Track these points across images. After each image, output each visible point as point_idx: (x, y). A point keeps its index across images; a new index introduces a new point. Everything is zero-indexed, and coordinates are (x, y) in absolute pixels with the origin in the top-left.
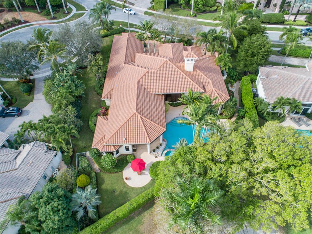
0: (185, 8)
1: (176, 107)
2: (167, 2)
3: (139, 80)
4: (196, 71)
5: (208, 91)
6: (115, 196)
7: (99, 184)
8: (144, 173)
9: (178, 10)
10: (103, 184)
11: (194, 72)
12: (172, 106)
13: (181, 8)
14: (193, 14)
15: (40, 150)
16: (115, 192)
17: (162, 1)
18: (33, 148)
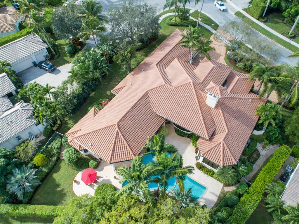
0: (288, 23)
1: (179, 136)
2: (266, 8)
3: (150, 90)
4: (218, 110)
5: (215, 142)
6: (55, 191)
7: (53, 170)
8: (94, 186)
9: (278, 23)
10: (56, 172)
11: (215, 110)
12: (176, 132)
13: (283, 20)
14: (291, 34)
15: (25, 114)
16: (58, 186)
17: (260, 6)
18: (20, 110)
